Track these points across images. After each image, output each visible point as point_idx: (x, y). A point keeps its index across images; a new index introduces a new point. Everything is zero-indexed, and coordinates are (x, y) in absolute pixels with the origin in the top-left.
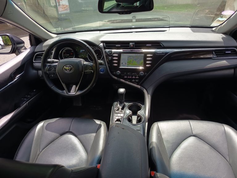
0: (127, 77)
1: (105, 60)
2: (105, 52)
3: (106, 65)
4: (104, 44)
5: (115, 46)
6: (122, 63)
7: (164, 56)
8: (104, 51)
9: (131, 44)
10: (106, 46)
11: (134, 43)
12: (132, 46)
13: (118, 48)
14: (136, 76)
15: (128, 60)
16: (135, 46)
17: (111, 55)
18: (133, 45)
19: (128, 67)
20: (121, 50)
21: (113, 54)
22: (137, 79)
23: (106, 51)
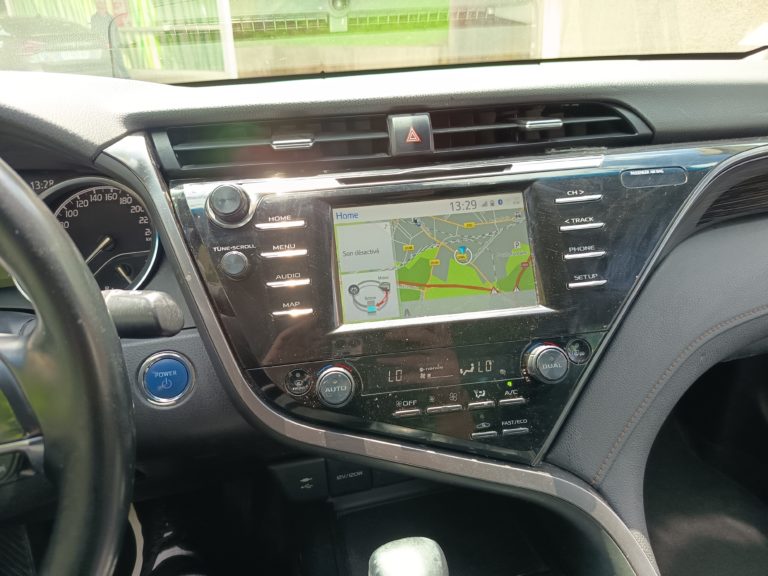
0: (422, 405)
1: (191, 276)
2: (181, 208)
3: (199, 325)
4: (163, 142)
5: (269, 147)
6: (354, 290)
7: (681, 193)
8: (160, 197)
9: (399, 122)
10: (183, 157)
11: (425, 118)
12: (413, 137)
13: (297, 164)
14: (496, 392)
15: (399, 253)
16: (440, 141)
17: (236, 224)
18: (420, 130)
19: (407, 314)
20: (327, 182)
21: (258, 217)
22: (512, 412)
23: (182, 203)
